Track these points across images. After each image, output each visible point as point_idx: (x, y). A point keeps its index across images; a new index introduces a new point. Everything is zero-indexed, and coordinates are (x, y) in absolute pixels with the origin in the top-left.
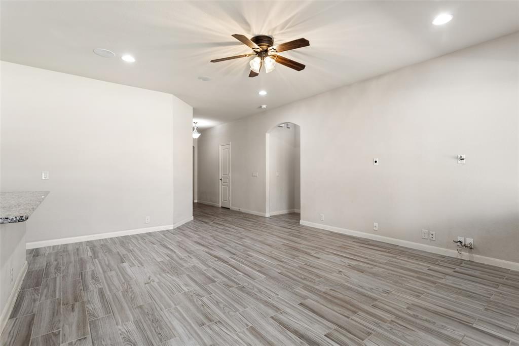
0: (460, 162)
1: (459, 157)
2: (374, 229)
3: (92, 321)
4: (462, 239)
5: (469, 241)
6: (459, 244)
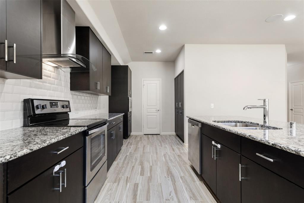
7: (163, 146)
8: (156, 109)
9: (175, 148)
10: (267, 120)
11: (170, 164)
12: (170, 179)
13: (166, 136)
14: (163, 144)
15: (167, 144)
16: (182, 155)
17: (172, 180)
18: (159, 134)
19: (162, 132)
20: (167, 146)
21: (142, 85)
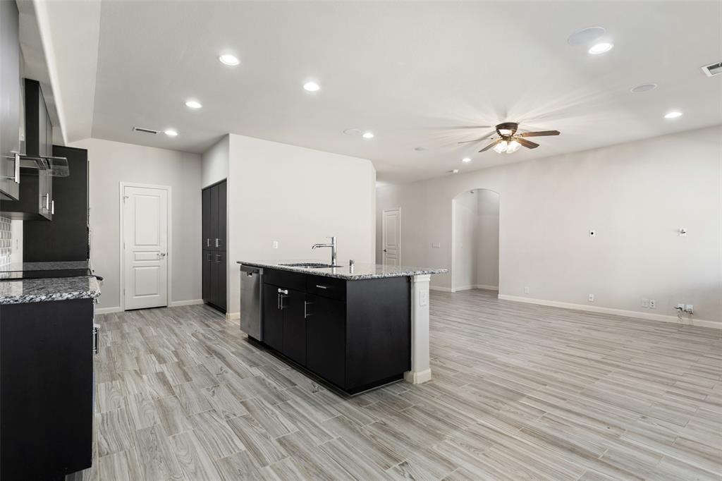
0: (681, 235)
1: (681, 230)
2: (590, 300)
4: (682, 306)
5: (689, 307)
6: (679, 310)
7: (184, 323)
8: (157, 253)
9: (210, 322)
10: (335, 261)
11: (209, 343)
12: (216, 358)
13: (183, 308)
14: (181, 321)
15: (190, 319)
16: (225, 330)
17: (219, 358)
18: (166, 307)
19: (173, 300)
20: (191, 322)
21: (121, 198)
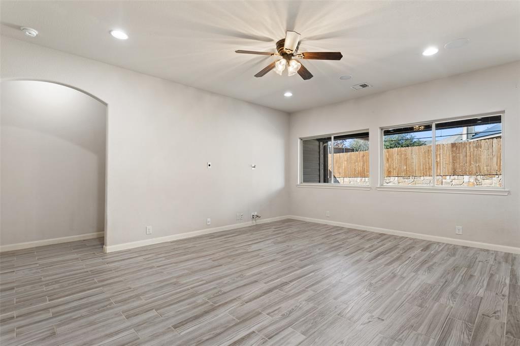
3: (471, 323)
